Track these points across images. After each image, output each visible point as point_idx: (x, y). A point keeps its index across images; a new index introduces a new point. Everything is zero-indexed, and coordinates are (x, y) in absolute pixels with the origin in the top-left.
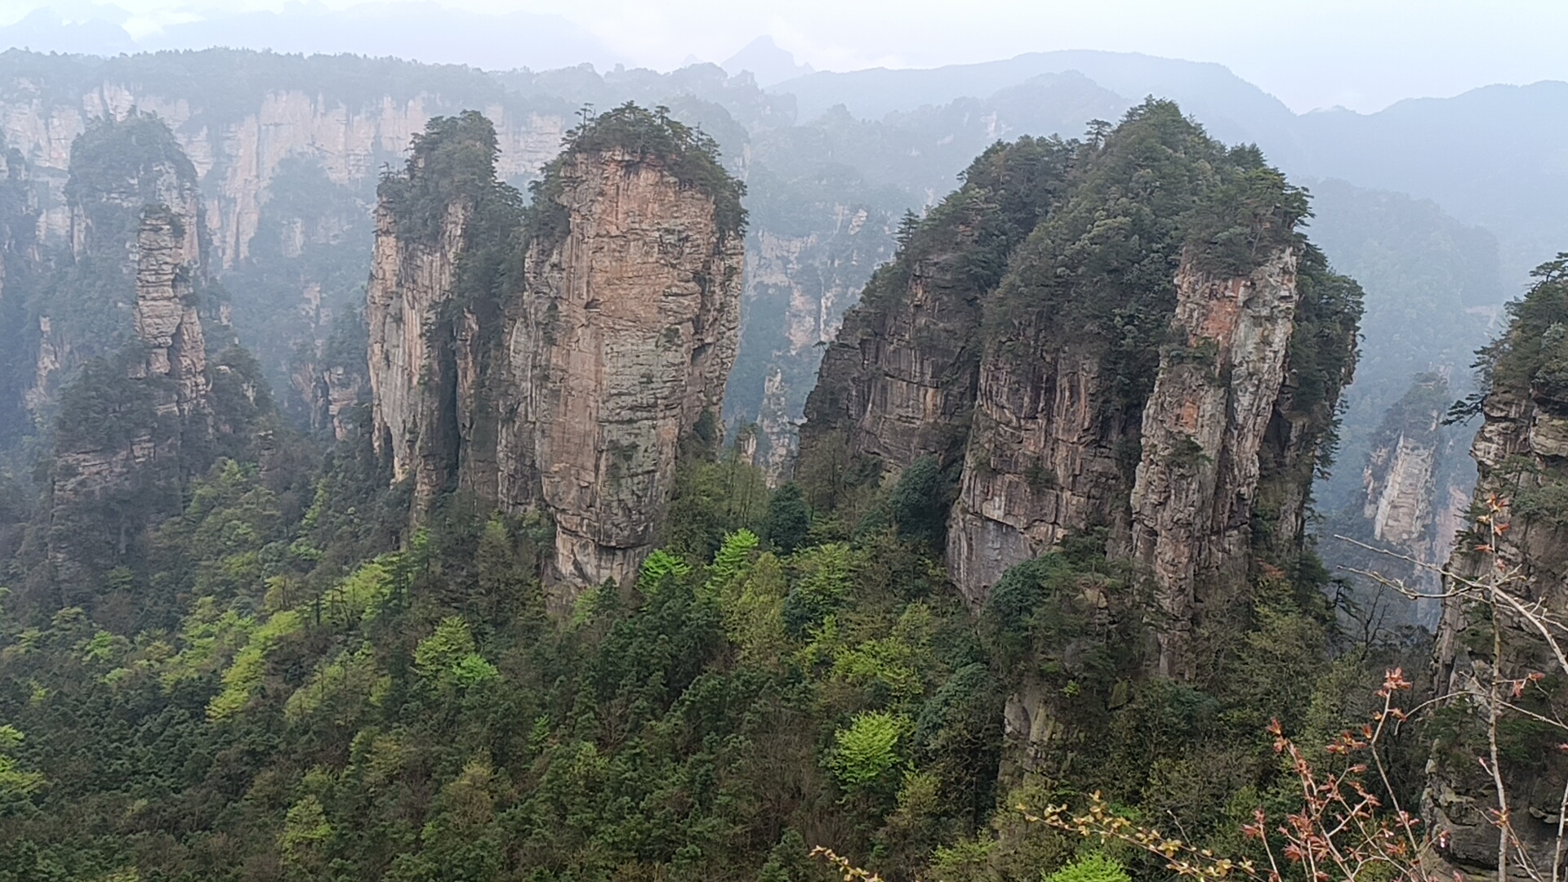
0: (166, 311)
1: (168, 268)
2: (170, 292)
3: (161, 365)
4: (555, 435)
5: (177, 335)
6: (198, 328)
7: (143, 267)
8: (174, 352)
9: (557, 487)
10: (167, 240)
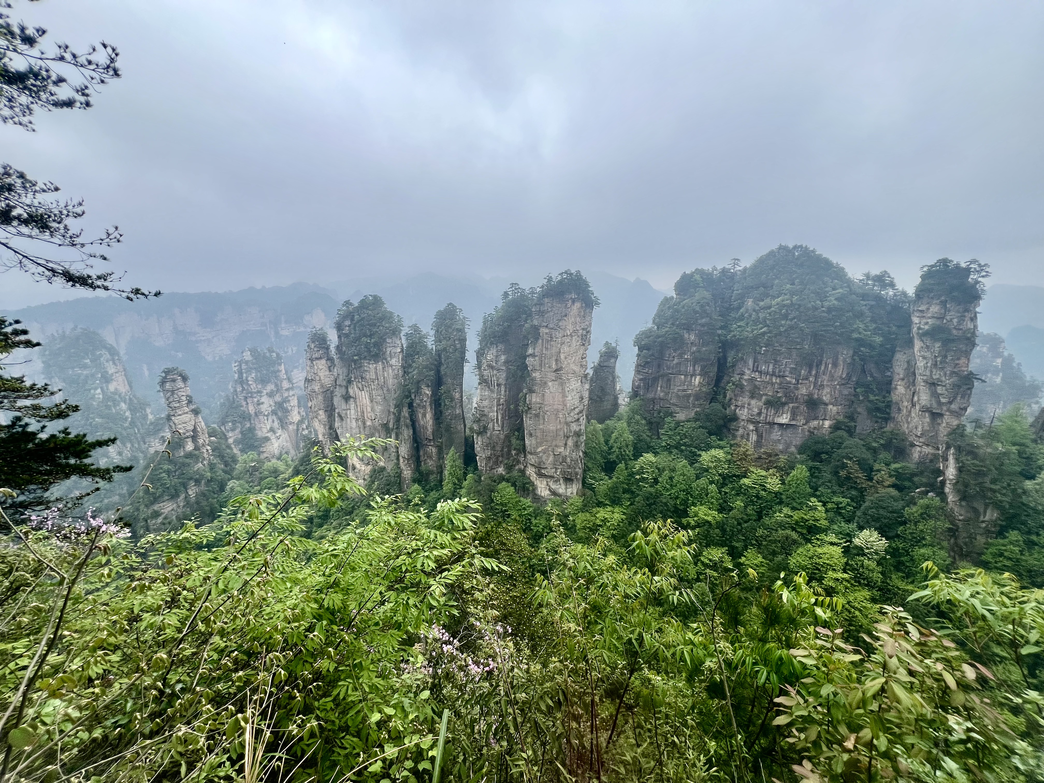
0: (187, 419)
1: (184, 398)
2: (186, 409)
3: (190, 446)
4: (539, 434)
5: (195, 430)
6: (203, 424)
7: (171, 400)
8: (194, 438)
9: (541, 457)
10: (180, 384)
